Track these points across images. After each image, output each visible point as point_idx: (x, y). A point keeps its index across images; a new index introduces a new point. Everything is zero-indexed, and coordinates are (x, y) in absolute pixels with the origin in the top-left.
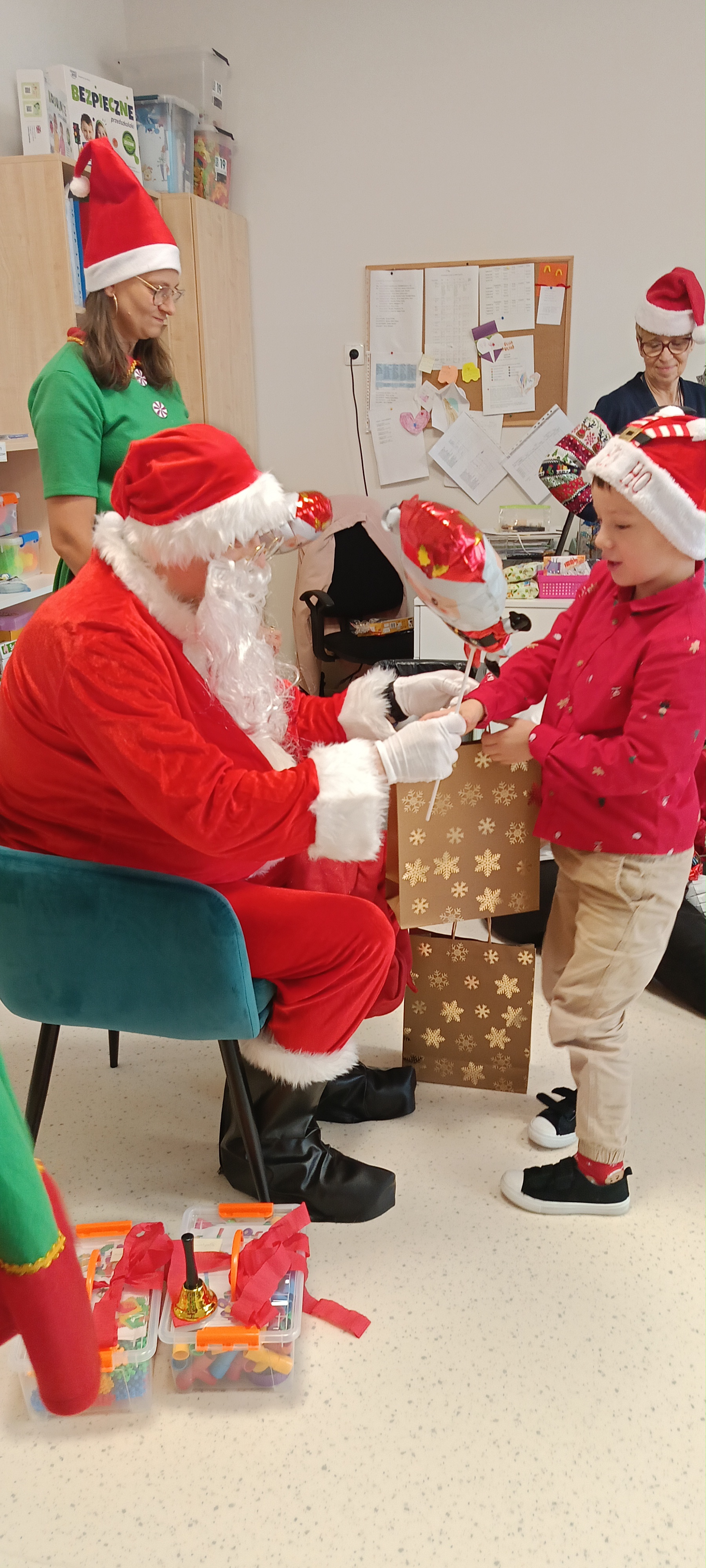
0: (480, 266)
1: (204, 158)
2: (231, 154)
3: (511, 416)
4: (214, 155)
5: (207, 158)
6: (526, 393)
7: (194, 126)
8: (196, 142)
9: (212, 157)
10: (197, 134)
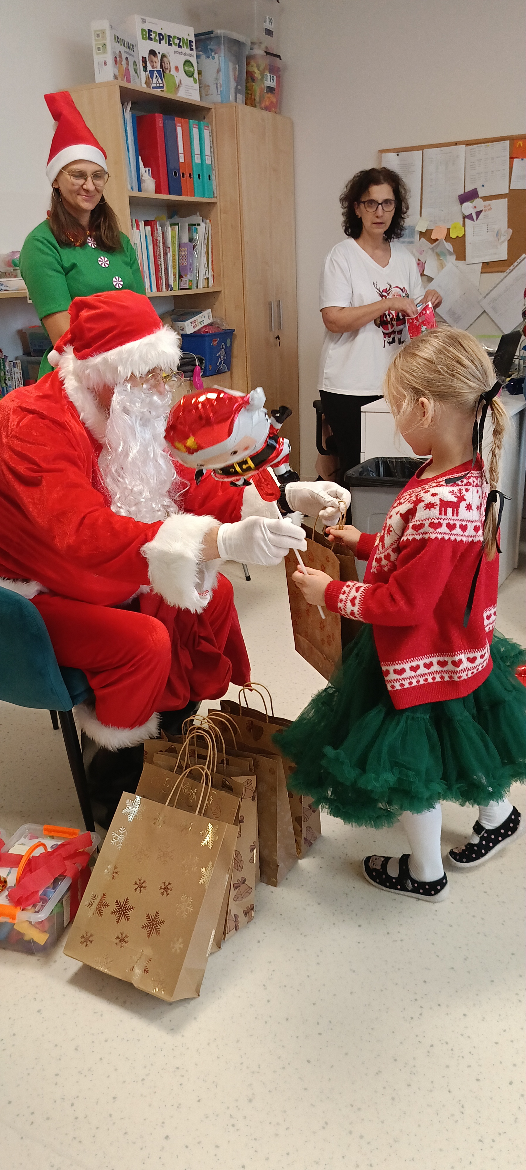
0: (467, 145)
1: (256, 76)
2: (280, 71)
3: (488, 264)
4: (264, 73)
5: (257, 74)
6: (501, 245)
7: (247, 52)
8: (248, 64)
9: (262, 74)
10: (249, 58)
